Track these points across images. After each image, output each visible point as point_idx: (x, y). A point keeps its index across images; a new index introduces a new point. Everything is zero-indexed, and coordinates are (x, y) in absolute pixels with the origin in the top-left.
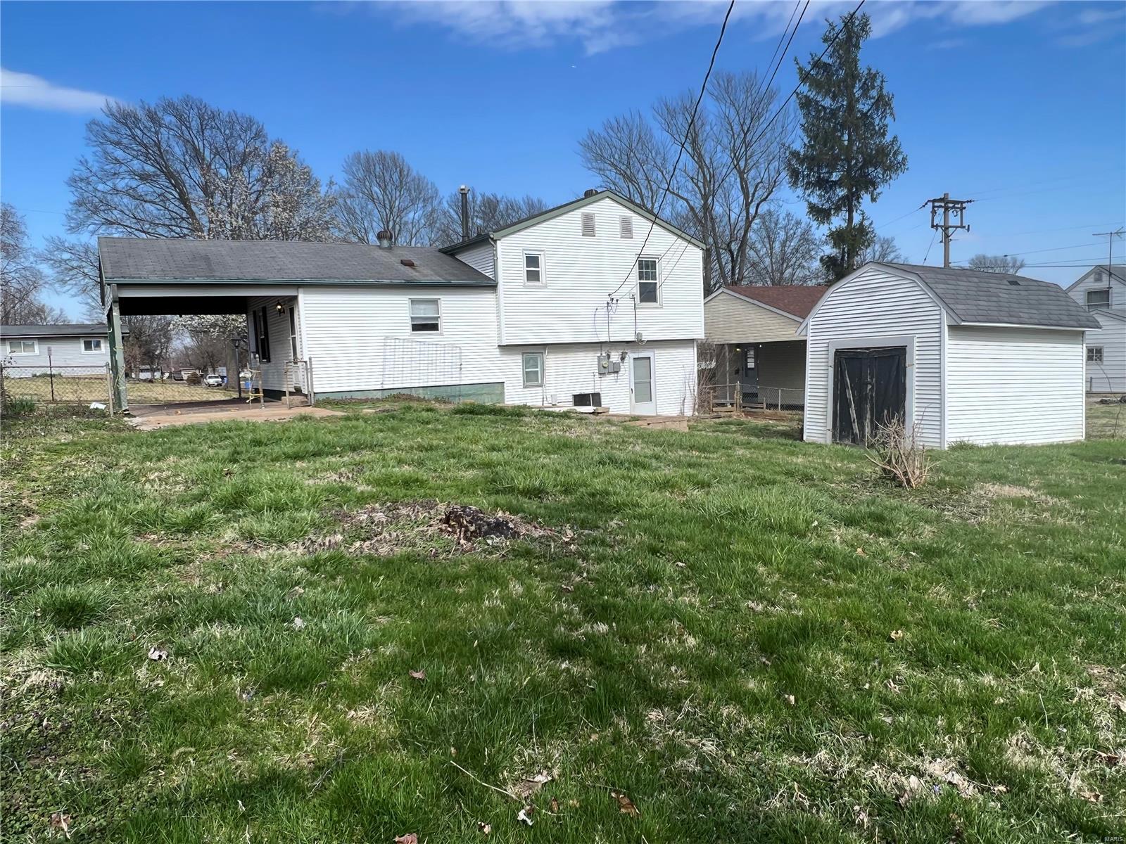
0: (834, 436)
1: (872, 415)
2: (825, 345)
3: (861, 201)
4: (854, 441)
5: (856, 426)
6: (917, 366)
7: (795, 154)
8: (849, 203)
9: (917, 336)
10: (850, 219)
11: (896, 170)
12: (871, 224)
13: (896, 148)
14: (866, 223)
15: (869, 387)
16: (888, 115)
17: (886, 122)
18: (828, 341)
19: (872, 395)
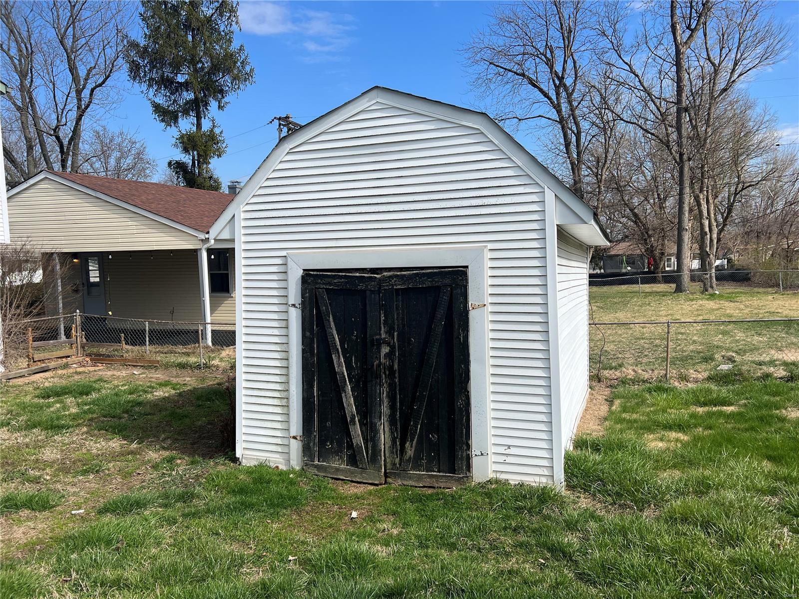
0: (306, 450)
1: (392, 407)
2: (279, 261)
3: (209, 108)
4: (353, 460)
5: (356, 431)
6: (491, 308)
7: (134, 45)
8: (197, 107)
9: (491, 246)
10: (199, 126)
11: (245, 81)
12: (221, 132)
13: (243, 57)
14: (217, 131)
15: (385, 350)
16: (233, 23)
17: (232, 29)
18: (284, 253)
19: (391, 368)
